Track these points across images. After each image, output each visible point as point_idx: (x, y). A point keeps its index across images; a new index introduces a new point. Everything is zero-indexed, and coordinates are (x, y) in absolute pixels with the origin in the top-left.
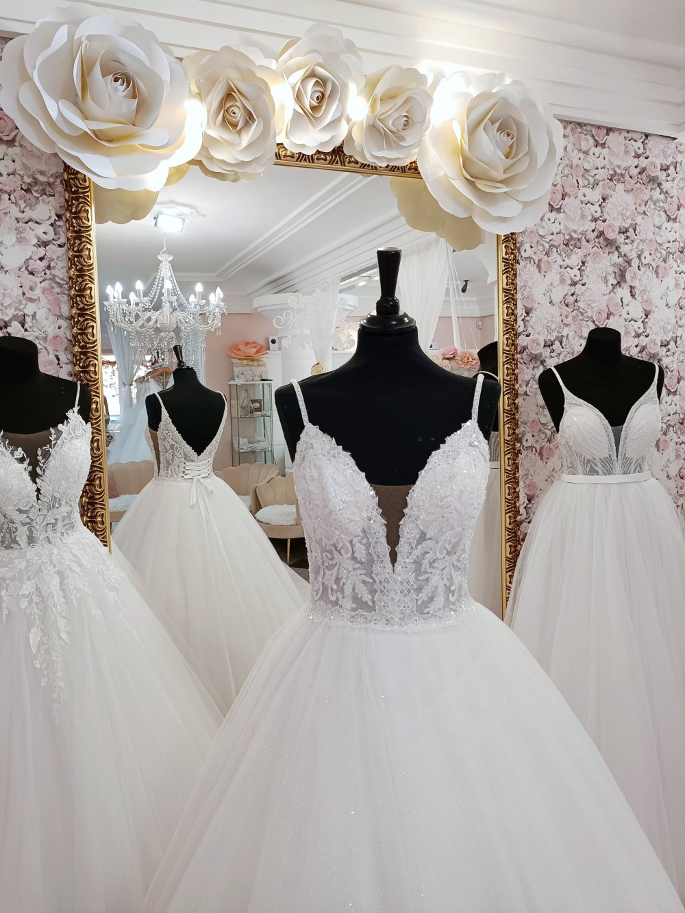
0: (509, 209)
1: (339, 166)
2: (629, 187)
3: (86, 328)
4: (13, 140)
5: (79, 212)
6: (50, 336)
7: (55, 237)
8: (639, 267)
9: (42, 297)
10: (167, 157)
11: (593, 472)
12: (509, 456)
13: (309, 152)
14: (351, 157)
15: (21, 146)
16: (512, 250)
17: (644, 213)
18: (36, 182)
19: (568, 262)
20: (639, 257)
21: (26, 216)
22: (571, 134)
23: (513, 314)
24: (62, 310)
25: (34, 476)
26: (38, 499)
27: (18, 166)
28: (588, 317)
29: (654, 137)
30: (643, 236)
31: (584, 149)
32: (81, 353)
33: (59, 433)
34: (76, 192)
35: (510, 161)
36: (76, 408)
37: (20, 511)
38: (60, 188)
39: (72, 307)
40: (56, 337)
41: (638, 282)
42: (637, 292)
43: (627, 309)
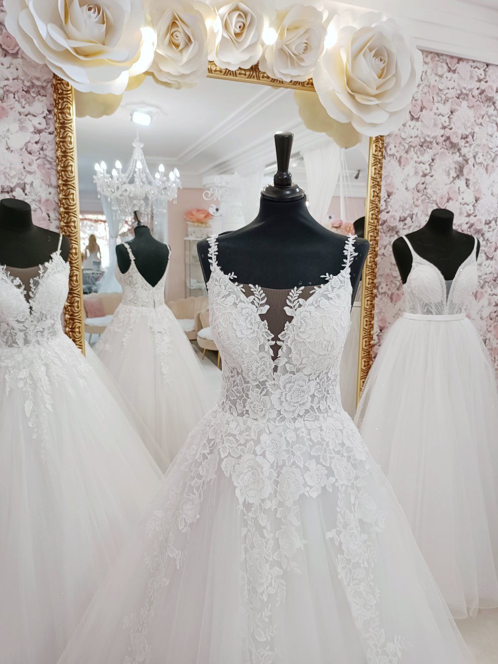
0: (379, 117)
1: (255, 80)
2: (471, 104)
3: (68, 195)
4: (17, 53)
5: (64, 108)
6: (43, 200)
7: (47, 127)
8: (474, 165)
9: (38, 171)
10: (127, 69)
11: (429, 312)
12: (368, 298)
13: (233, 69)
14: (264, 73)
15: (22, 58)
16: (380, 148)
17: (481, 124)
18: (33, 85)
19: (421, 159)
20: (474, 157)
21: (26, 111)
22: (430, 62)
23: (377, 196)
24: (52, 181)
25: (28, 298)
26: (31, 313)
27: (20, 73)
28: (433, 200)
29: (493, 66)
30: (478, 142)
31: (440, 73)
32: (65, 212)
33: (46, 269)
34: (62, 94)
35: (381, 81)
36: (59, 251)
37: (18, 321)
38: (50, 90)
39: (59, 179)
40: (47, 200)
41: (472, 175)
42: (471, 183)
43: (462, 195)
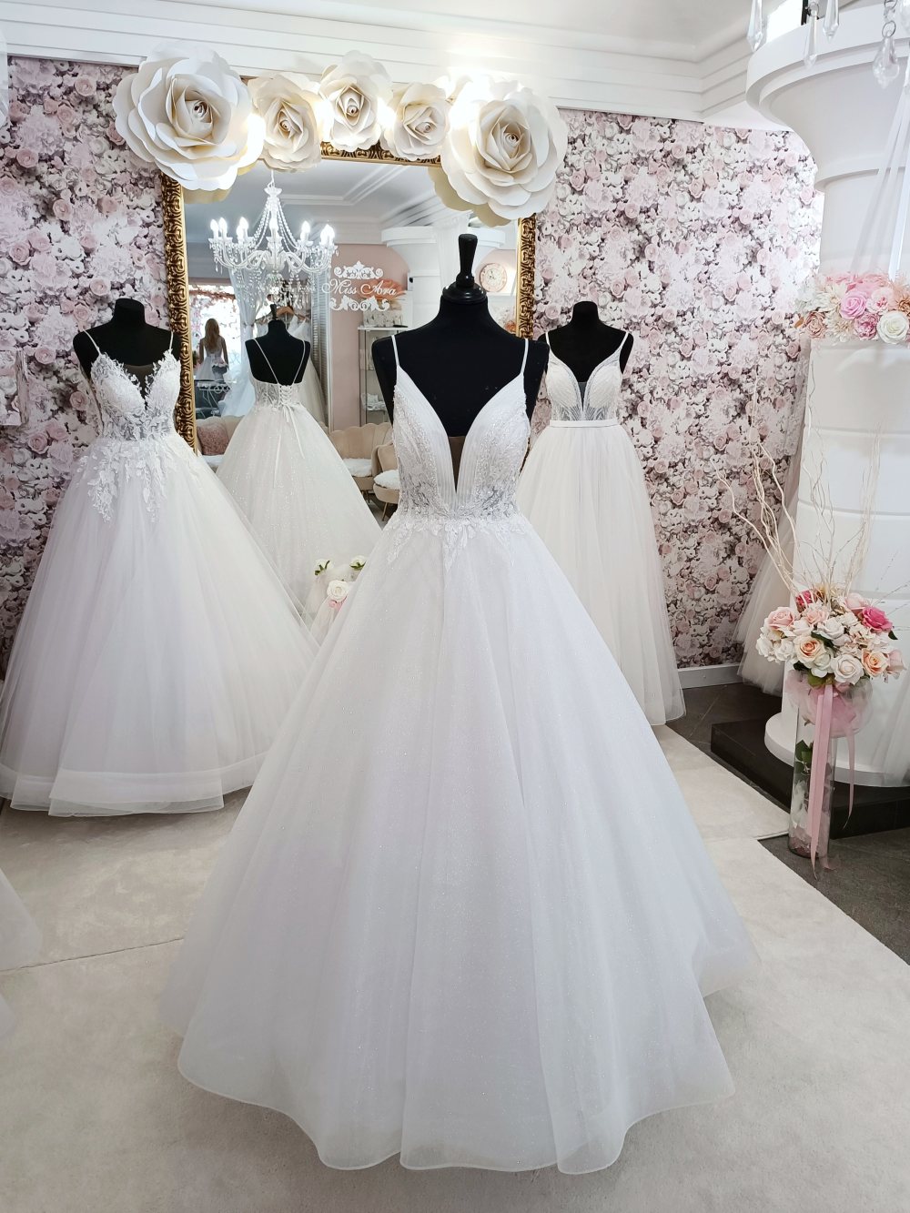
0: (520, 198)
1: (377, 160)
2: (652, 170)
3: (179, 291)
5: (172, 201)
6: (153, 295)
7: (155, 220)
8: (658, 244)
9: (147, 266)
10: (235, 161)
13: (351, 150)
15: (129, 151)
16: (531, 229)
17: (667, 194)
18: (141, 177)
19: (588, 239)
20: (659, 234)
21: (134, 204)
23: (529, 285)
24: (161, 276)
25: (143, 394)
26: (146, 408)
28: (605, 288)
29: (682, 122)
30: (664, 215)
31: (608, 135)
32: (175, 309)
33: (159, 367)
34: (170, 186)
35: (515, 160)
36: (170, 350)
37: (135, 416)
38: (158, 182)
39: (168, 274)
40: (157, 296)
41: (657, 257)
42: (656, 266)
43: (644, 281)
